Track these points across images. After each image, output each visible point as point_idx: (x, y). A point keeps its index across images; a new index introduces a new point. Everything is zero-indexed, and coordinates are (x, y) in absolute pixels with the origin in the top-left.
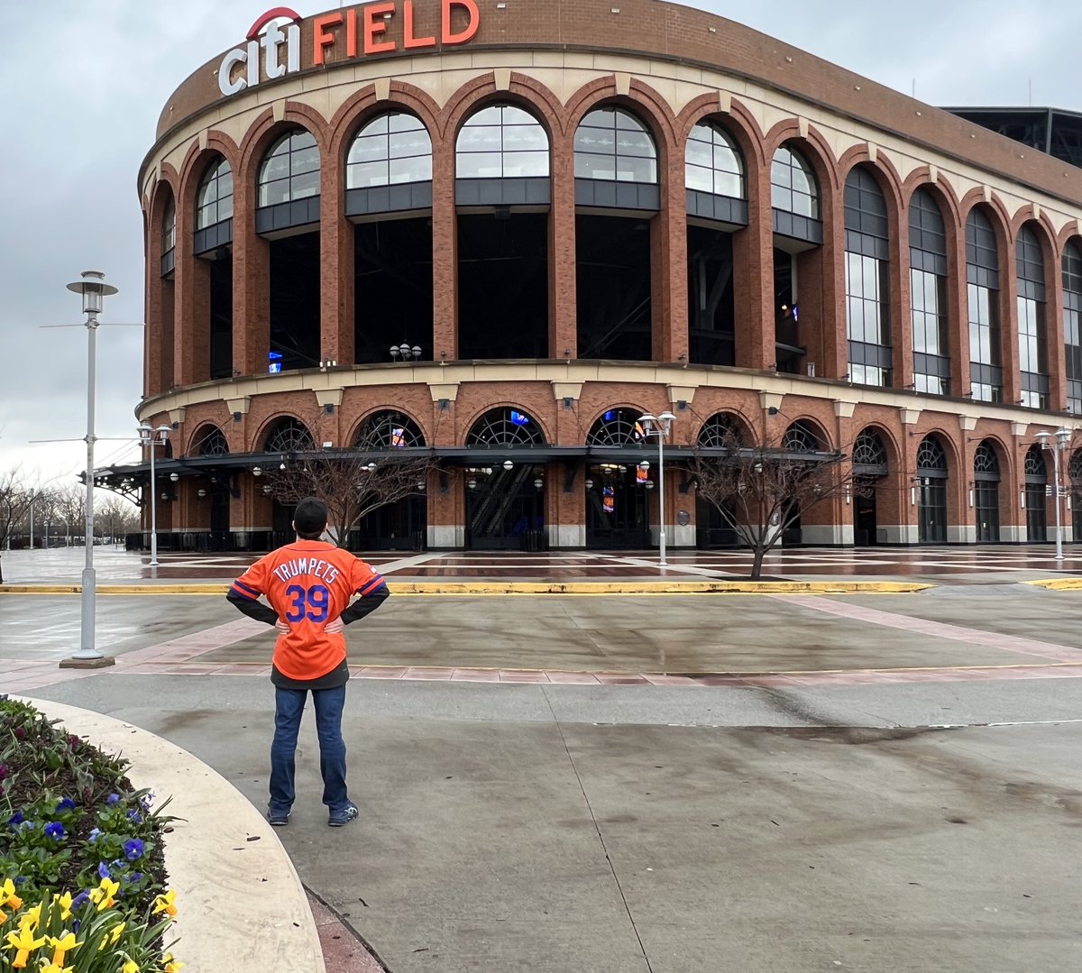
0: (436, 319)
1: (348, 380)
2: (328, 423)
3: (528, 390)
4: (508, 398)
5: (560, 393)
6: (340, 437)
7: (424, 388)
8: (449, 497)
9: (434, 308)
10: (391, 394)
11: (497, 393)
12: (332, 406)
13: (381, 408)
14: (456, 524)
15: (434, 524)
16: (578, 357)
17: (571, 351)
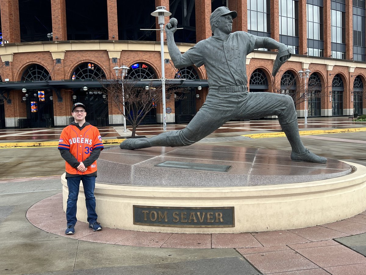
0: (53, 21)
1: (15, 50)
2: (7, 69)
3: (96, 54)
4: (88, 58)
5: (111, 56)
6: (13, 76)
7: (49, 53)
8: (63, 103)
9: (52, 16)
10: (35, 56)
11: (82, 56)
12: (8, 62)
13: (30, 63)
14: (66, 115)
15: (56, 116)
16: (119, 40)
17: (115, 37)
